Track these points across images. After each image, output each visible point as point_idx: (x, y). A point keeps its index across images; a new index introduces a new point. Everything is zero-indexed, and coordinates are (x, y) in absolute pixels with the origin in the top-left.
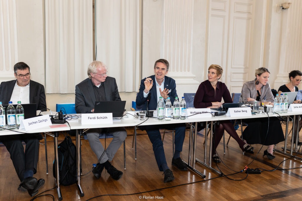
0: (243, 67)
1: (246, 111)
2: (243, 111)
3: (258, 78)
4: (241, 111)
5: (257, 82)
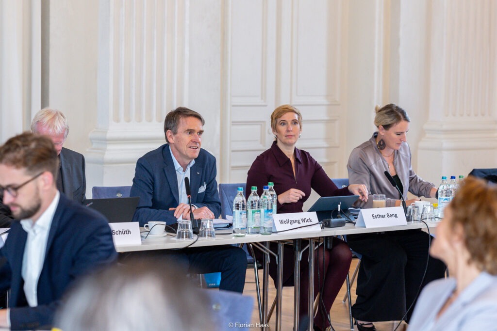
0: (324, 101)
1: (396, 214)
2: (390, 216)
3: (383, 133)
4: (386, 216)
5: (380, 142)
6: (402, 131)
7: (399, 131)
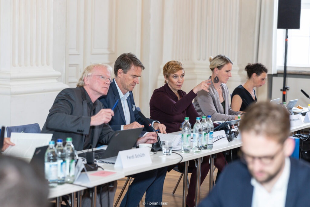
0: (106, 51)
5: (215, 78)
6: (229, 70)
7: (227, 69)
